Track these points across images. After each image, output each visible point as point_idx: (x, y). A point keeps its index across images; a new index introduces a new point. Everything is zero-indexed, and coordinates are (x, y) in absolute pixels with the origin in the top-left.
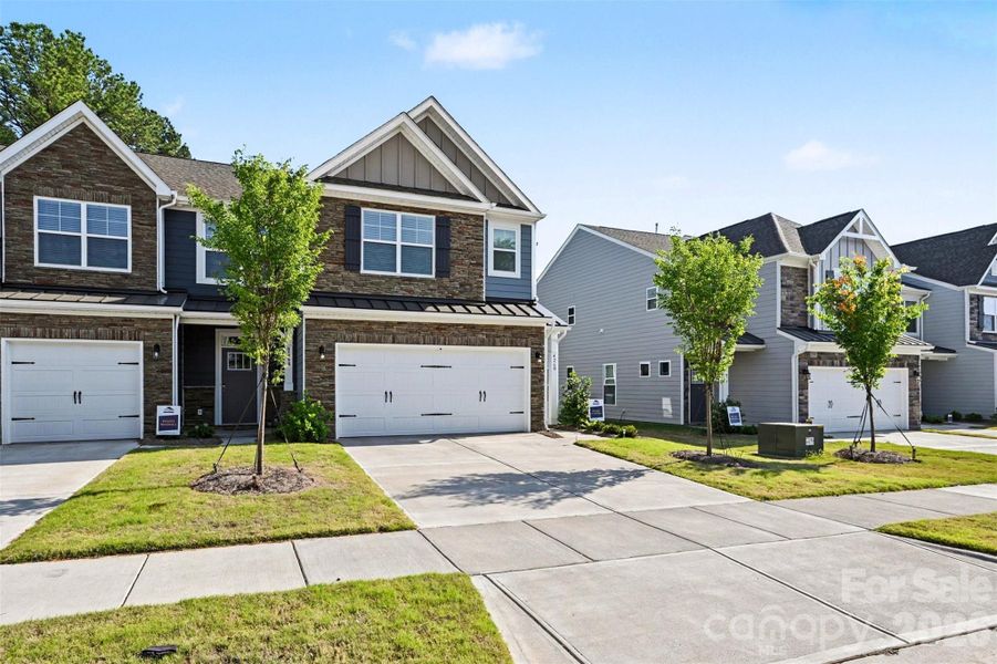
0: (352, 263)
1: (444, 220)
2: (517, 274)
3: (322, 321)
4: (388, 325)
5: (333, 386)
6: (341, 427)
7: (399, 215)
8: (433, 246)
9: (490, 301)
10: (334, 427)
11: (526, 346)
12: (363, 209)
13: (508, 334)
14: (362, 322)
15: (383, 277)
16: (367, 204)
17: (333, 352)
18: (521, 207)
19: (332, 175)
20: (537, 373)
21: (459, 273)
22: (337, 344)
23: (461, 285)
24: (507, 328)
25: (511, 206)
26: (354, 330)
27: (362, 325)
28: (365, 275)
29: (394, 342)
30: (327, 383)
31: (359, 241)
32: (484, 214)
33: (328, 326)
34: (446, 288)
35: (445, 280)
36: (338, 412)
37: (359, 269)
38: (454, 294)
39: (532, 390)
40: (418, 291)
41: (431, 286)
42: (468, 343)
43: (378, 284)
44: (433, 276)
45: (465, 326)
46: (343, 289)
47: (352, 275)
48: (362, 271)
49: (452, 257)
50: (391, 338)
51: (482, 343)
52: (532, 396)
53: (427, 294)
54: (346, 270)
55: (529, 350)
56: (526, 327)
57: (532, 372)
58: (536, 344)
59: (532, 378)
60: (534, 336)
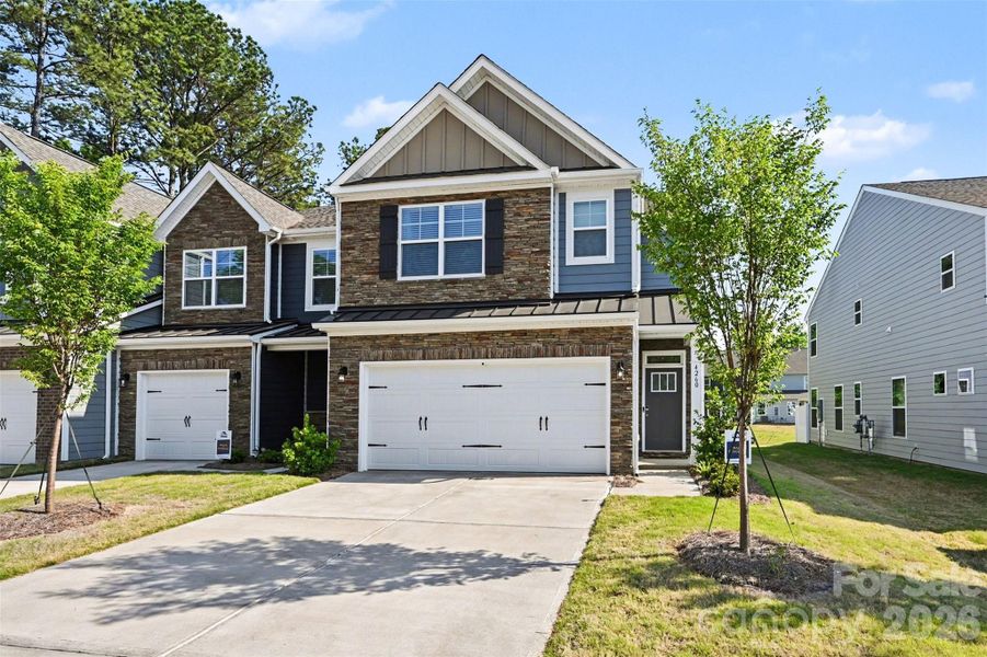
0: (387, 271)
1: (496, 204)
2: (609, 257)
3: (346, 338)
4: (417, 338)
5: (356, 411)
6: (365, 459)
7: (441, 206)
8: (482, 237)
9: (559, 298)
10: (357, 457)
11: (603, 354)
12: (401, 208)
13: (577, 340)
14: (387, 336)
15: (421, 282)
16: (404, 201)
17: (356, 373)
18: (612, 166)
19: (368, 176)
20: (620, 389)
21: (514, 268)
22: (362, 364)
23: (520, 281)
24: (573, 331)
25: (601, 168)
26: (379, 347)
27: (389, 341)
28: (402, 283)
29: (424, 358)
30: (350, 408)
31: (395, 245)
32: (551, 185)
33: (354, 344)
34: (498, 287)
35: (498, 277)
36: (364, 439)
37: (395, 277)
38: (510, 294)
39: (613, 416)
40: (463, 295)
41: (480, 287)
42: (517, 355)
43: (418, 291)
44: (482, 275)
45: (514, 333)
46: (378, 301)
47: (388, 284)
48: (400, 278)
49: (507, 247)
50: (420, 353)
51: (538, 354)
52: (612, 424)
53: (477, 297)
54: (381, 278)
55: (607, 360)
56: (604, 328)
57: (612, 391)
58: (618, 351)
59: (612, 398)
60: (616, 340)
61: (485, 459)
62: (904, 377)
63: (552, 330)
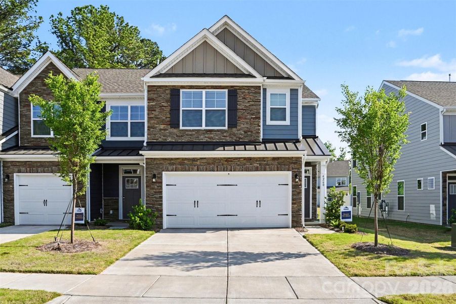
0: (175, 124)
1: (233, 92)
2: (287, 122)
3: (155, 159)
4: (194, 160)
5: (161, 197)
6: (166, 222)
7: (204, 91)
8: (226, 109)
9: (265, 141)
10: (162, 221)
11: (289, 170)
12: (181, 91)
13: (276, 163)
14: (178, 159)
15: (193, 130)
16: (183, 87)
17: (161, 178)
18: (289, 78)
19: (163, 72)
20: (296, 187)
21: (243, 125)
22: (163, 173)
23: (245, 132)
24: (274, 159)
25: (282, 78)
26: (173, 164)
27: (179, 161)
28: (183, 130)
29: (198, 170)
30: (158, 196)
31: (179, 110)
32: (261, 85)
33: (158, 162)
34: (234, 135)
35: (234, 130)
36: (165, 213)
37: (179, 127)
38: (240, 138)
39: (293, 200)
40: (216, 139)
41: (225, 134)
42: (247, 170)
43: (191, 135)
44: (226, 128)
45: (245, 159)
46: (169, 140)
47: (175, 131)
48: (181, 128)
49: (239, 114)
50: (196, 168)
51: (257, 169)
52: (293, 204)
53: (223, 139)
54: (171, 127)
55: (290, 173)
56: (288, 158)
57: (293, 188)
58: (295, 169)
59: (293, 191)
60: (294, 163)
61: (229, 222)
62: (404, 181)
63: (264, 158)
